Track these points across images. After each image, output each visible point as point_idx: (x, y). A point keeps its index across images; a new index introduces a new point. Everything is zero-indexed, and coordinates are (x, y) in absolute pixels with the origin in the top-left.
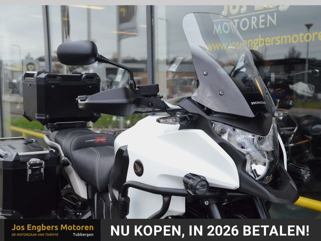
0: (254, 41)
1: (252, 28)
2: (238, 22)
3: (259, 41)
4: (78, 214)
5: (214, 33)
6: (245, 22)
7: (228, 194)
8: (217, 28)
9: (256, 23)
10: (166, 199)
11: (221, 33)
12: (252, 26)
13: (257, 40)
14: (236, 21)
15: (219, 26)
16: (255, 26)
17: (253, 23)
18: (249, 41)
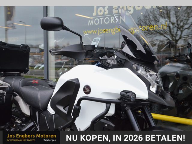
0: (113, 30)
1: (111, 22)
2: (103, 19)
3: (115, 29)
4: (23, 125)
5: (88, 25)
6: (107, 19)
7: (141, 102)
8: (91, 22)
9: (114, 20)
10: (108, 105)
11: (93, 24)
12: (112, 22)
13: (114, 29)
14: (102, 19)
15: (92, 21)
16: (113, 22)
17: (112, 20)
18: (109, 30)
